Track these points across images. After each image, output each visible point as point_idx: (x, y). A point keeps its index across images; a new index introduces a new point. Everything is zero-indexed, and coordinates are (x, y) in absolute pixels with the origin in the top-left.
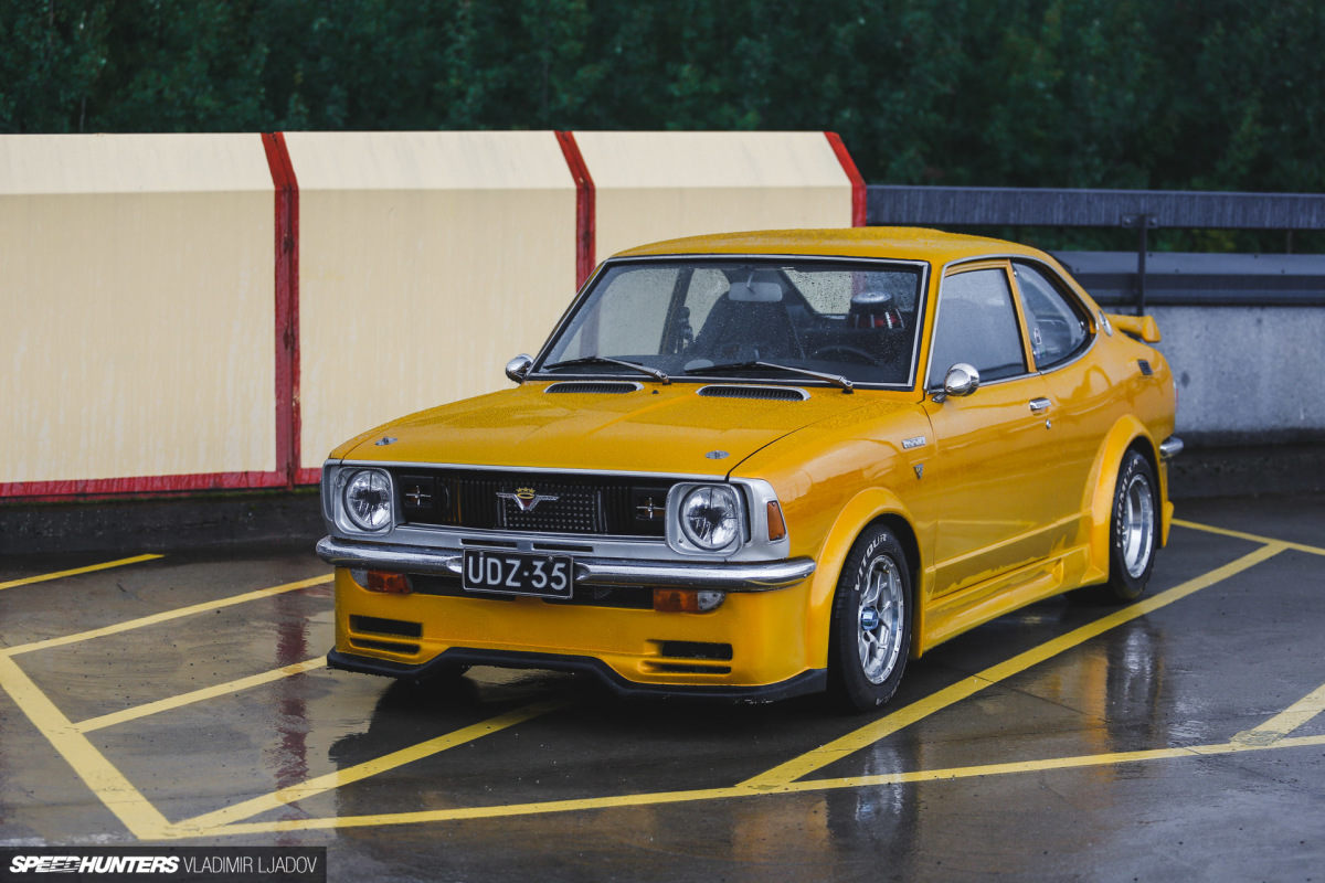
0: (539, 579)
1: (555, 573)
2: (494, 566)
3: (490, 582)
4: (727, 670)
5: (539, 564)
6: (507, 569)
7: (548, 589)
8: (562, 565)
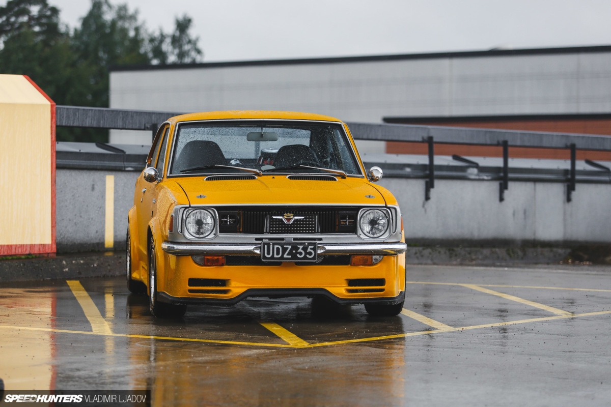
0: (301, 254)
1: (309, 250)
2: (278, 249)
3: (276, 256)
4: (382, 290)
5: (301, 247)
6: (284, 250)
7: (305, 257)
8: (312, 247)
